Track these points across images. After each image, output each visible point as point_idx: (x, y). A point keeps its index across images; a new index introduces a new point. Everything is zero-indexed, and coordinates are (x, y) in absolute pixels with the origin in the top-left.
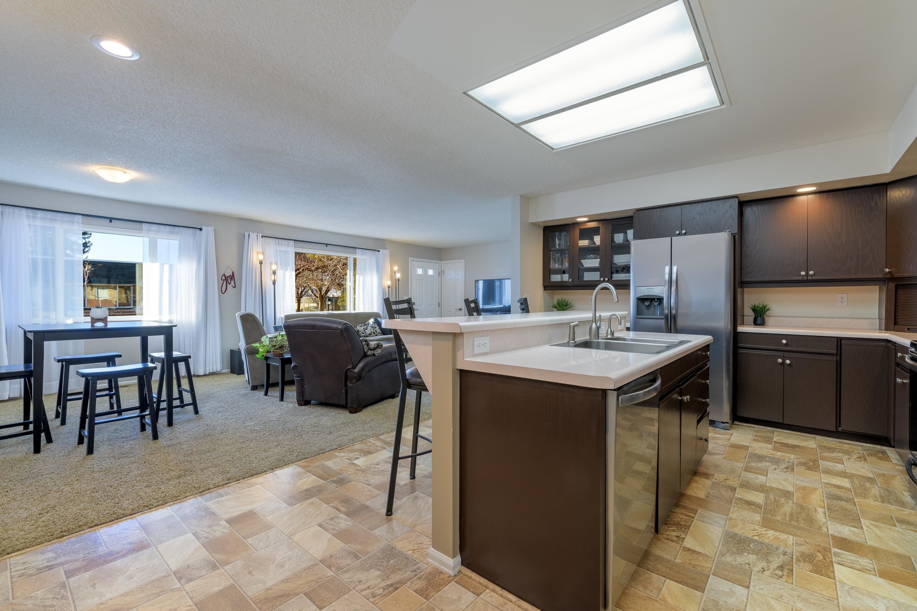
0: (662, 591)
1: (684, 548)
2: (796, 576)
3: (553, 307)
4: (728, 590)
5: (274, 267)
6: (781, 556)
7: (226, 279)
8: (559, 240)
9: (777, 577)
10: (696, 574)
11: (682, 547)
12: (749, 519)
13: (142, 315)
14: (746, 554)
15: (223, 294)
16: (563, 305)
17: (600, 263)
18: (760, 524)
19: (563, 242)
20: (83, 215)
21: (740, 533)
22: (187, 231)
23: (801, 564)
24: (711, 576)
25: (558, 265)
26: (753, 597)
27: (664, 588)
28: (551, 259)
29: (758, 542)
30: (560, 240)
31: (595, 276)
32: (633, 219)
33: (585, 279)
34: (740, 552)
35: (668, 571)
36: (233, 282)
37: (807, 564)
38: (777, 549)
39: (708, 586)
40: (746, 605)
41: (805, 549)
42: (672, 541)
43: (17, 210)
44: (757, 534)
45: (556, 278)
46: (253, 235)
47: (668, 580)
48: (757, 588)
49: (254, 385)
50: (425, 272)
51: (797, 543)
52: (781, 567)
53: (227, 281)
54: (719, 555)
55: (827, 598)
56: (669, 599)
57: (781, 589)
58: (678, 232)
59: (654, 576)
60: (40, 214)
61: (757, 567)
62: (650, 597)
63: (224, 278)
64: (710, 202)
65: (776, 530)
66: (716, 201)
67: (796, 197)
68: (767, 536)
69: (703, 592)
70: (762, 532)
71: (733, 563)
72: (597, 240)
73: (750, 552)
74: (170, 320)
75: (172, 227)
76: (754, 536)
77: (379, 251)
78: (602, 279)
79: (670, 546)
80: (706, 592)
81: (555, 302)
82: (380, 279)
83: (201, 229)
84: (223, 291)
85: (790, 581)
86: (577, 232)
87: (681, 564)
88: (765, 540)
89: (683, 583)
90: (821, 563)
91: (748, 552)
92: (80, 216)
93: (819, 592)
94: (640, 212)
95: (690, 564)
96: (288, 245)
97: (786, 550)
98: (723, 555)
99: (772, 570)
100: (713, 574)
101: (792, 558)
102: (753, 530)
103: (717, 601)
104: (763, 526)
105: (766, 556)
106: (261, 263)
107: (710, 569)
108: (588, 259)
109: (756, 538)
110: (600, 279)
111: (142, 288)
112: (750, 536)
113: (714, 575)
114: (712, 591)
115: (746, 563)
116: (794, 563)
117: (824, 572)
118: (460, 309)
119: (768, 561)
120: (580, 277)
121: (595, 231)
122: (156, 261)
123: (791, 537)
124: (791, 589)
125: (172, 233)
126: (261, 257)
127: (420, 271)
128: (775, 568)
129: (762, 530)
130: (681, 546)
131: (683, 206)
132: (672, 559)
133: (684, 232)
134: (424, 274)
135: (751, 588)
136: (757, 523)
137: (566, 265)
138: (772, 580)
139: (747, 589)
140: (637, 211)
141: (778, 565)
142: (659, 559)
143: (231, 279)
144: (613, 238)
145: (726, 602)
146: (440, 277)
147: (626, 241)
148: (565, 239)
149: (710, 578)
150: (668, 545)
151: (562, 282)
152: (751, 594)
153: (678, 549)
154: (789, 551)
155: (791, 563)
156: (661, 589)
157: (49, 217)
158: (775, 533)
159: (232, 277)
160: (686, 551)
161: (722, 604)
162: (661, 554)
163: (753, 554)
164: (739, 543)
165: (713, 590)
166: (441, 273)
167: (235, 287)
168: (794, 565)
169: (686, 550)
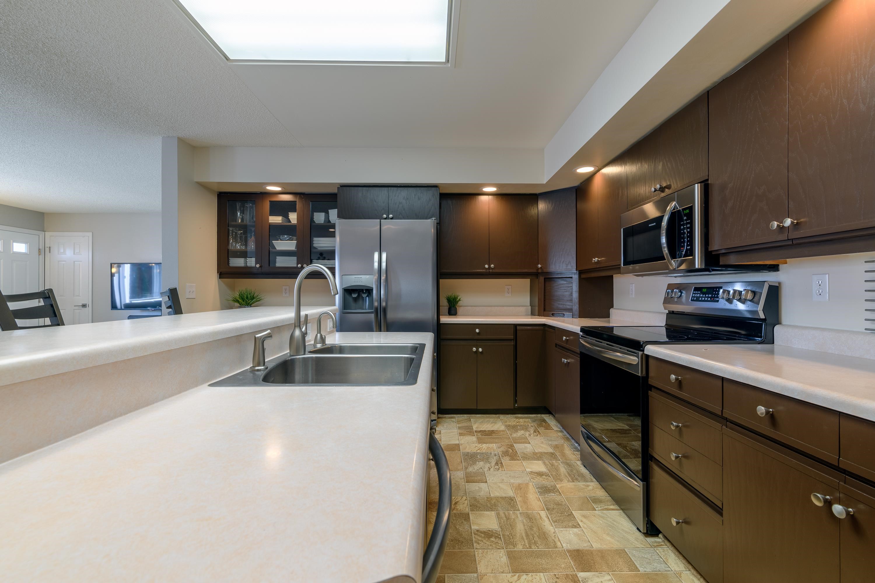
2: (505, 466)
3: (234, 301)
4: (477, 488)
6: (494, 457)
8: (242, 212)
9: (497, 470)
12: (470, 441)
14: (478, 463)
16: (247, 298)
17: (297, 246)
18: (477, 442)
19: (247, 217)
21: (469, 451)
23: (505, 458)
25: (241, 245)
26: (491, 486)
28: (230, 237)
29: (481, 453)
30: (243, 214)
31: (291, 262)
32: (336, 198)
33: (278, 265)
34: (474, 463)
37: (507, 457)
38: (491, 454)
41: (502, 449)
44: (478, 449)
45: (237, 262)
48: (491, 480)
51: (498, 447)
52: (497, 464)
54: (465, 469)
55: (522, 471)
57: (501, 476)
58: (385, 216)
61: (486, 468)
64: (415, 188)
65: (486, 443)
66: (420, 188)
67: (479, 196)
68: (483, 448)
70: (480, 447)
71: (474, 471)
72: (293, 217)
73: (479, 460)
76: (477, 450)
78: (299, 265)
81: (237, 295)
85: (504, 470)
86: (267, 206)
88: (483, 451)
90: (512, 454)
91: (478, 461)
93: (517, 469)
94: (345, 188)
97: (495, 453)
98: (467, 468)
99: (493, 467)
101: (500, 456)
102: (476, 447)
103: (475, 498)
104: (479, 443)
105: (487, 460)
108: (281, 240)
109: (479, 451)
110: (297, 265)
112: (475, 451)
115: (480, 468)
116: (501, 458)
117: (515, 458)
118: (84, 306)
119: (490, 463)
120: (271, 261)
121: (290, 207)
123: (494, 444)
124: (506, 474)
128: (494, 465)
129: (480, 446)
131: (389, 188)
133: (391, 216)
135: (488, 482)
136: (476, 442)
137: (252, 246)
138: (496, 473)
139: (486, 483)
140: (341, 186)
141: (494, 463)
144: (312, 218)
145: (480, 496)
147: (328, 223)
148: (250, 214)
151: (246, 267)
152: (489, 485)
154: (496, 453)
155: (500, 459)
158: (486, 445)
161: (478, 499)
163: (481, 461)
164: (472, 458)
168: (502, 459)
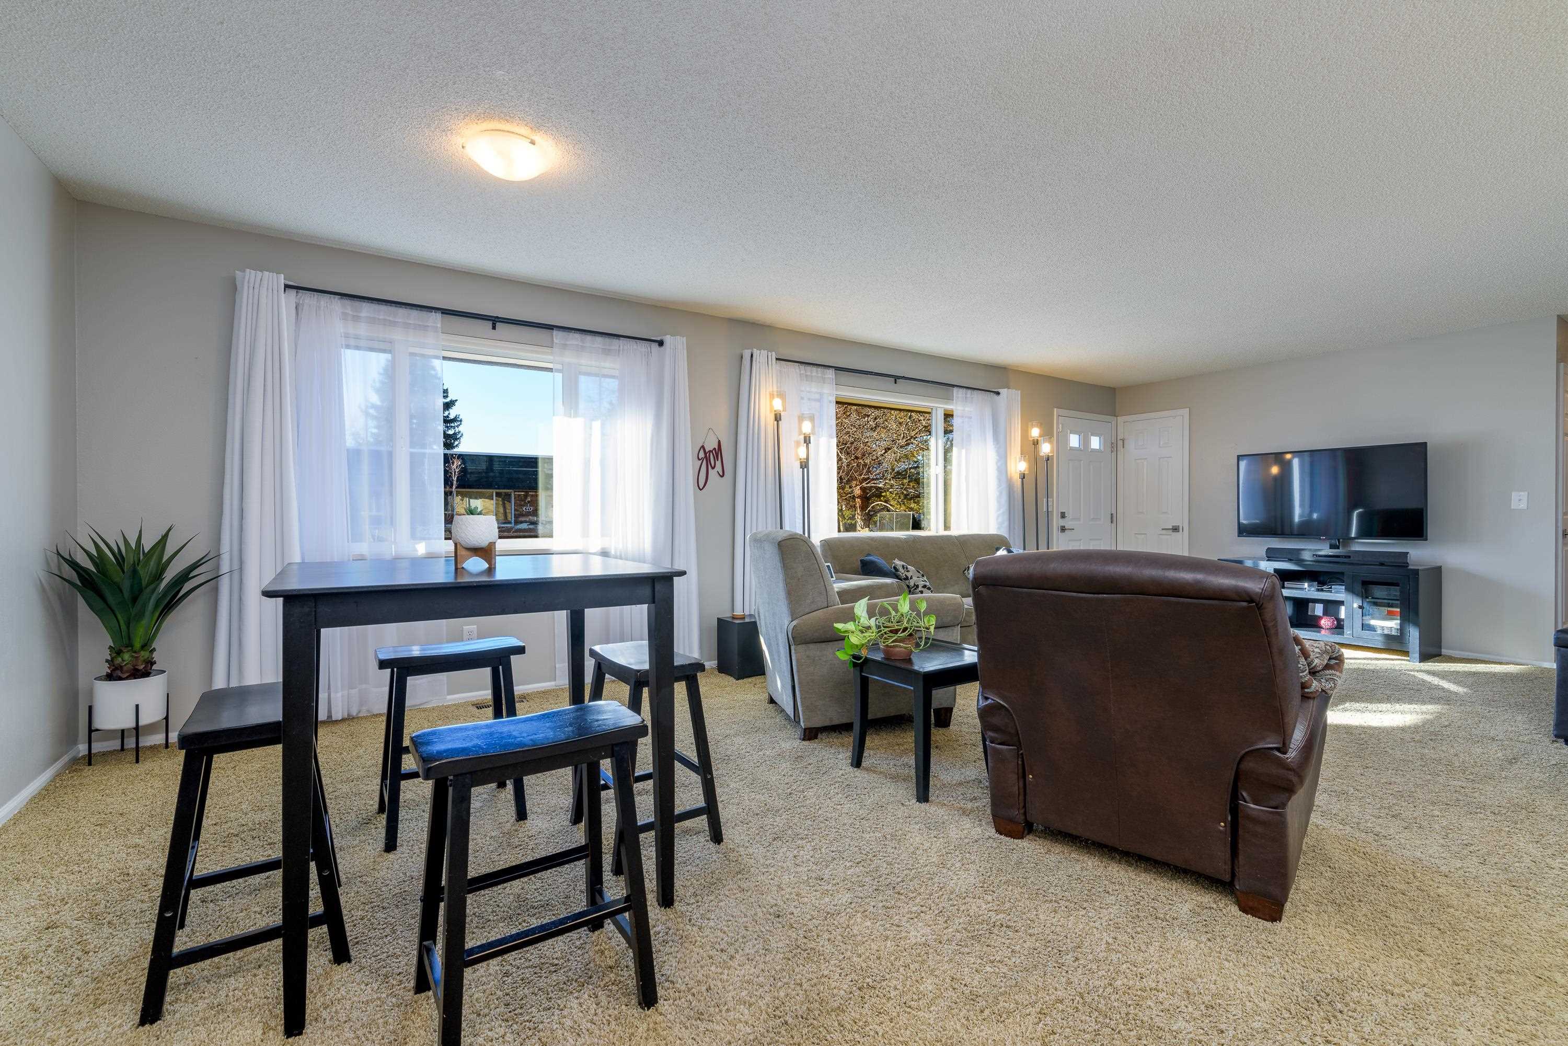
5: (807, 427)
7: (706, 456)
13: (551, 536)
15: (701, 490)
20: (445, 312)
22: (635, 347)
36: (718, 463)
43: (324, 300)
46: (761, 356)
49: (810, 725)
50: (1086, 442)
53: (708, 461)
60: (367, 310)
63: (702, 455)
74: (603, 549)
77: (998, 393)
82: (1003, 458)
83: (661, 343)
84: (701, 486)
92: (439, 315)
96: (824, 380)
106: (778, 418)
111: (550, 477)
118: (1175, 529)
122: (576, 415)
125: (607, 352)
126: (778, 404)
127: (1074, 441)
134: (1082, 447)
143: (716, 458)
146: (1114, 454)
157: (381, 317)
159: (718, 452)
166: (1115, 445)
167: (722, 476)
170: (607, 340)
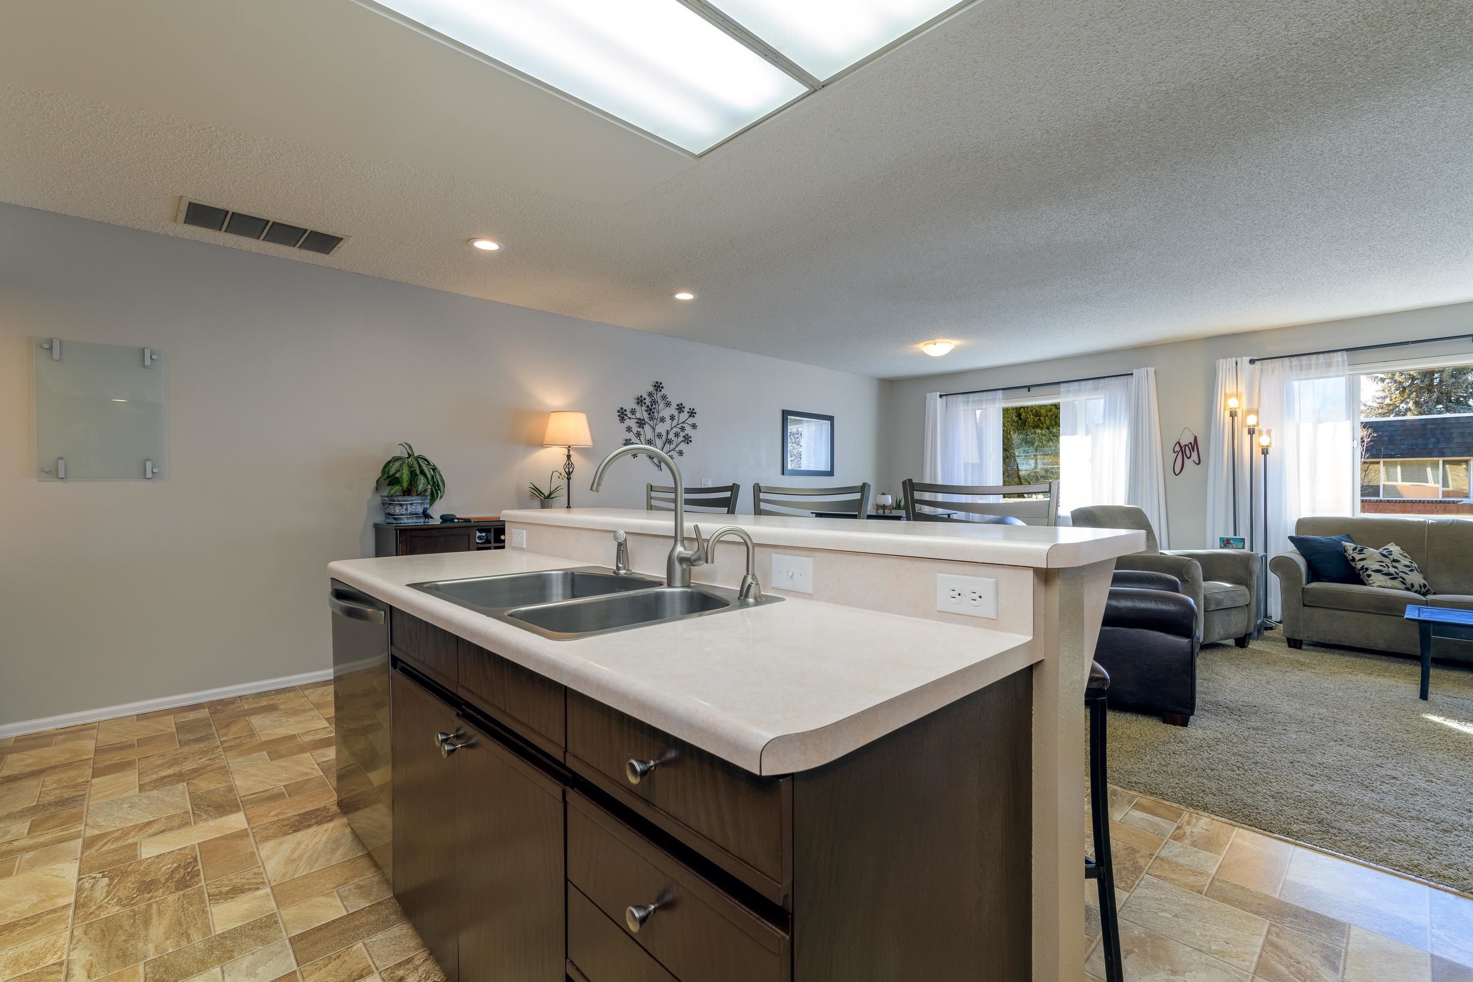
0: (338, 899)
1: (371, 973)
4: (260, 970)
7: (1182, 450)
10: (318, 952)
11: (375, 970)
15: (1177, 475)
20: (1004, 389)
22: (1116, 382)
24: (295, 967)
27: (340, 903)
35: (357, 923)
36: (1195, 455)
39: (290, 951)
40: (223, 974)
42: (399, 965)
43: (956, 397)
47: (345, 913)
53: (1184, 453)
56: (324, 899)
59: (364, 904)
62: (344, 884)
63: (1178, 448)
69: (290, 939)
75: (1096, 381)
79: (393, 955)
80: (287, 942)
83: (1131, 375)
84: (1177, 472)
87: (351, 945)
89: (323, 927)
92: (1001, 392)
95: (339, 956)
96: (1329, 365)
100: (294, 972)
103: (266, 944)
106: (1233, 414)
107: (305, 975)
113: (292, 972)
114: (279, 950)
125: (1096, 389)
126: (1233, 403)
130: (377, 969)
132: (369, 941)
142: (385, 925)
143: (1192, 450)
145: (253, 954)
149: (295, 964)
150: (396, 953)
153: (377, 962)
156: (342, 900)
159: (1194, 445)
160: (363, 970)
161: (258, 947)
162: (390, 932)
165: (279, 952)
167: (1199, 464)
169: (365, 971)
170: (1079, 382)
